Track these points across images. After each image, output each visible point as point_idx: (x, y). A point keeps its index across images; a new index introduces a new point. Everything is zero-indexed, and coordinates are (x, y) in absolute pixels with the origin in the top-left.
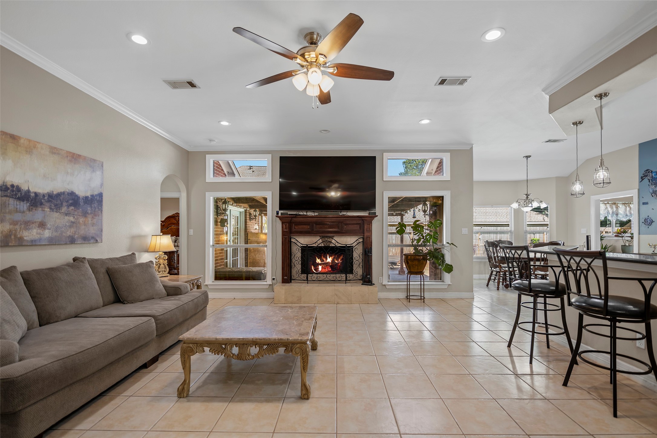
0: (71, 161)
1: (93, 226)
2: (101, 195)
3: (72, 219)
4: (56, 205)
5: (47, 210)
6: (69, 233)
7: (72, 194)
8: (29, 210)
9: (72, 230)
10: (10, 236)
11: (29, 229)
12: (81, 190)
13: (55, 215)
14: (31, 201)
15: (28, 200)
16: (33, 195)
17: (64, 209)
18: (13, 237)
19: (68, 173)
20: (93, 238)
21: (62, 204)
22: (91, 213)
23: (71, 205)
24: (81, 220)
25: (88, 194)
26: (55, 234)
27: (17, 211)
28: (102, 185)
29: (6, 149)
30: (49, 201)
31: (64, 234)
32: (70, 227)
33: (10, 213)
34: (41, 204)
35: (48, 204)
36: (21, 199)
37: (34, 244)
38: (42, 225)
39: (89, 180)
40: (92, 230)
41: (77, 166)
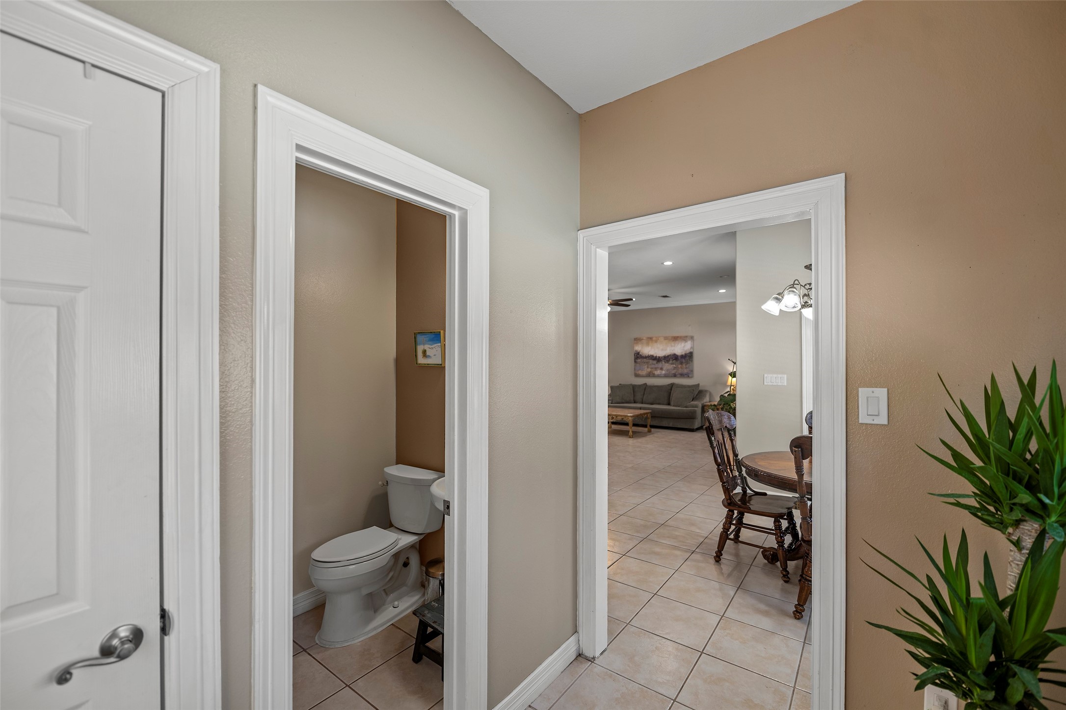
0: (674, 340)
1: (687, 369)
2: (692, 353)
3: (674, 366)
4: (667, 361)
5: (663, 363)
6: (673, 372)
7: (675, 355)
8: (657, 363)
9: (675, 371)
10: (651, 373)
11: (657, 371)
12: (680, 353)
13: (667, 364)
14: (658, 360)
15: (656, 360)
16: (658, 358)
17: (671, 362)
19: (672, 346)
20: (686, 375)
21: (670, 360)
22: (686, 363)
23: (674, 360)
24: (679, 366)
25: (683, 354)
26: (667, 372)
27: (653, 364)
28: (692, 348)
29: (649, 343)
30: (664, 359)
31: (671, 373)
32: (674, 369)
33: (650, 365)
34: (661, 361)
35: (664, 361)
36: (654, 360)
37: (659, 376)
38: (662, 369)
39: (684, 347)
40: (685, 371)
41: (677, 342)
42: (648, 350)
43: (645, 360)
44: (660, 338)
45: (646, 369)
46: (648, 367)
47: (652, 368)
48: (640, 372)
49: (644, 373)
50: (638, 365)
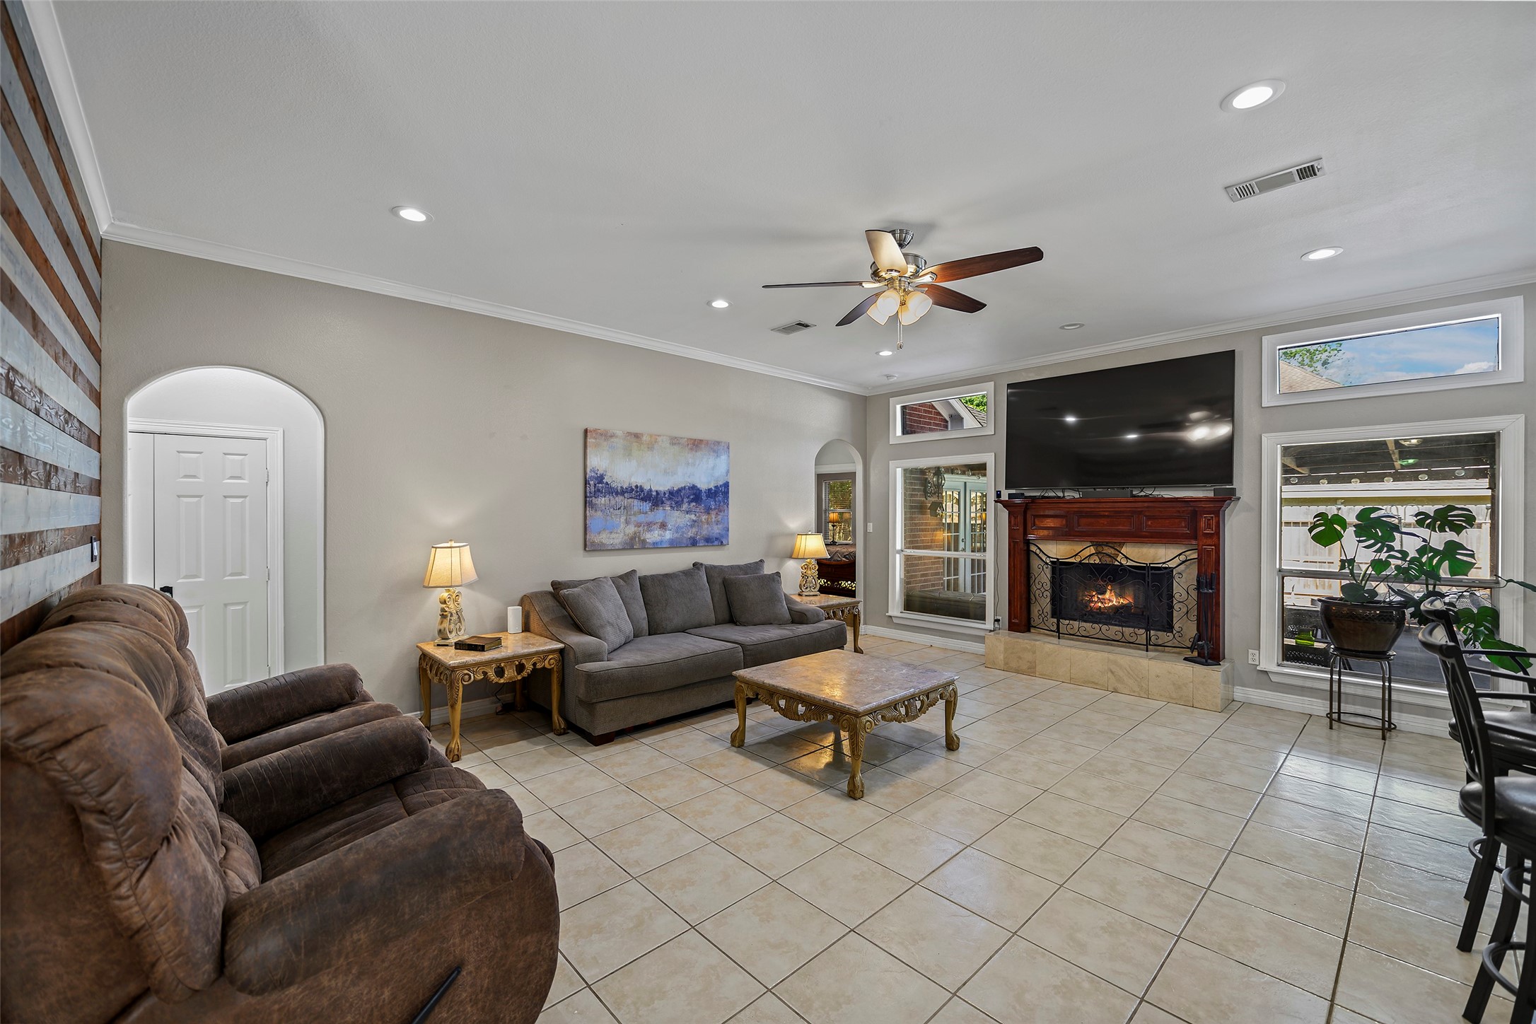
0: (691, 449)
1: (717, 524)
2: (726, 485)
3: (693, 517)
4: (677, 503)
5: (668, 508)
6: (690, 534)
7: (694, 487)
8: (651, 510)
9: (694, 530)
10: (635, 538)
11: (651, 531)
12: (704, 483)
13: (677, 513)
14: (653, 500)
15: (650, 500)
16: (654, 493)
17: (685, 506)
18: (637, 539)
19: (688, 464)
20: (717, 539)
21: (683, 500)
22: (715, 509)
23: (693, 501)
24: (704, 518)
25: (712, 486)
26: (676, 535)
27: (640, 512)
28: (728, 472)
29: (631, 450)
30: (670, 499)
31: (685, 535)
32: (692, 526)
33: (635, 514)
34: (663, 503)
35: (668, 503)
36: (644, 499)
37: (656, 546)
38: (663, 526)
39: (713, 468)
40: (716, 530)
41: (699, 454)
42: (624, 472)
43: (619, 499)
44: (659, 439)
45: (622, 526)
46: (627, 522)
47: (638, 525)
48: (604, 538)
49: (617, 539)
50: (599, 513)
